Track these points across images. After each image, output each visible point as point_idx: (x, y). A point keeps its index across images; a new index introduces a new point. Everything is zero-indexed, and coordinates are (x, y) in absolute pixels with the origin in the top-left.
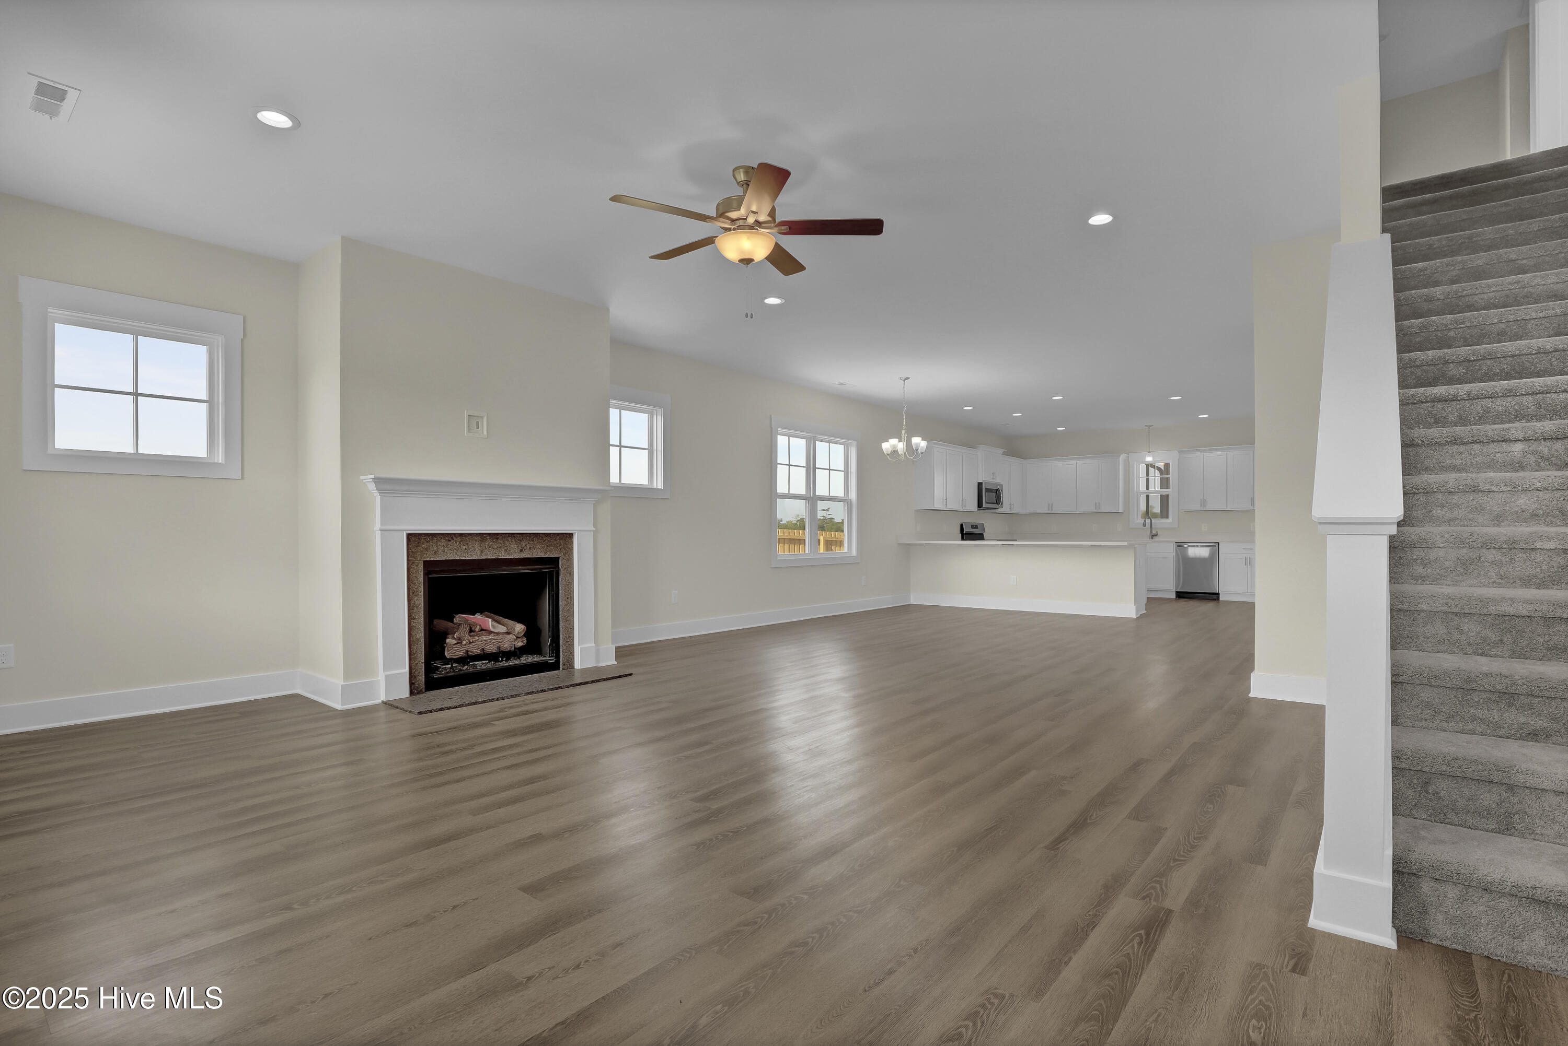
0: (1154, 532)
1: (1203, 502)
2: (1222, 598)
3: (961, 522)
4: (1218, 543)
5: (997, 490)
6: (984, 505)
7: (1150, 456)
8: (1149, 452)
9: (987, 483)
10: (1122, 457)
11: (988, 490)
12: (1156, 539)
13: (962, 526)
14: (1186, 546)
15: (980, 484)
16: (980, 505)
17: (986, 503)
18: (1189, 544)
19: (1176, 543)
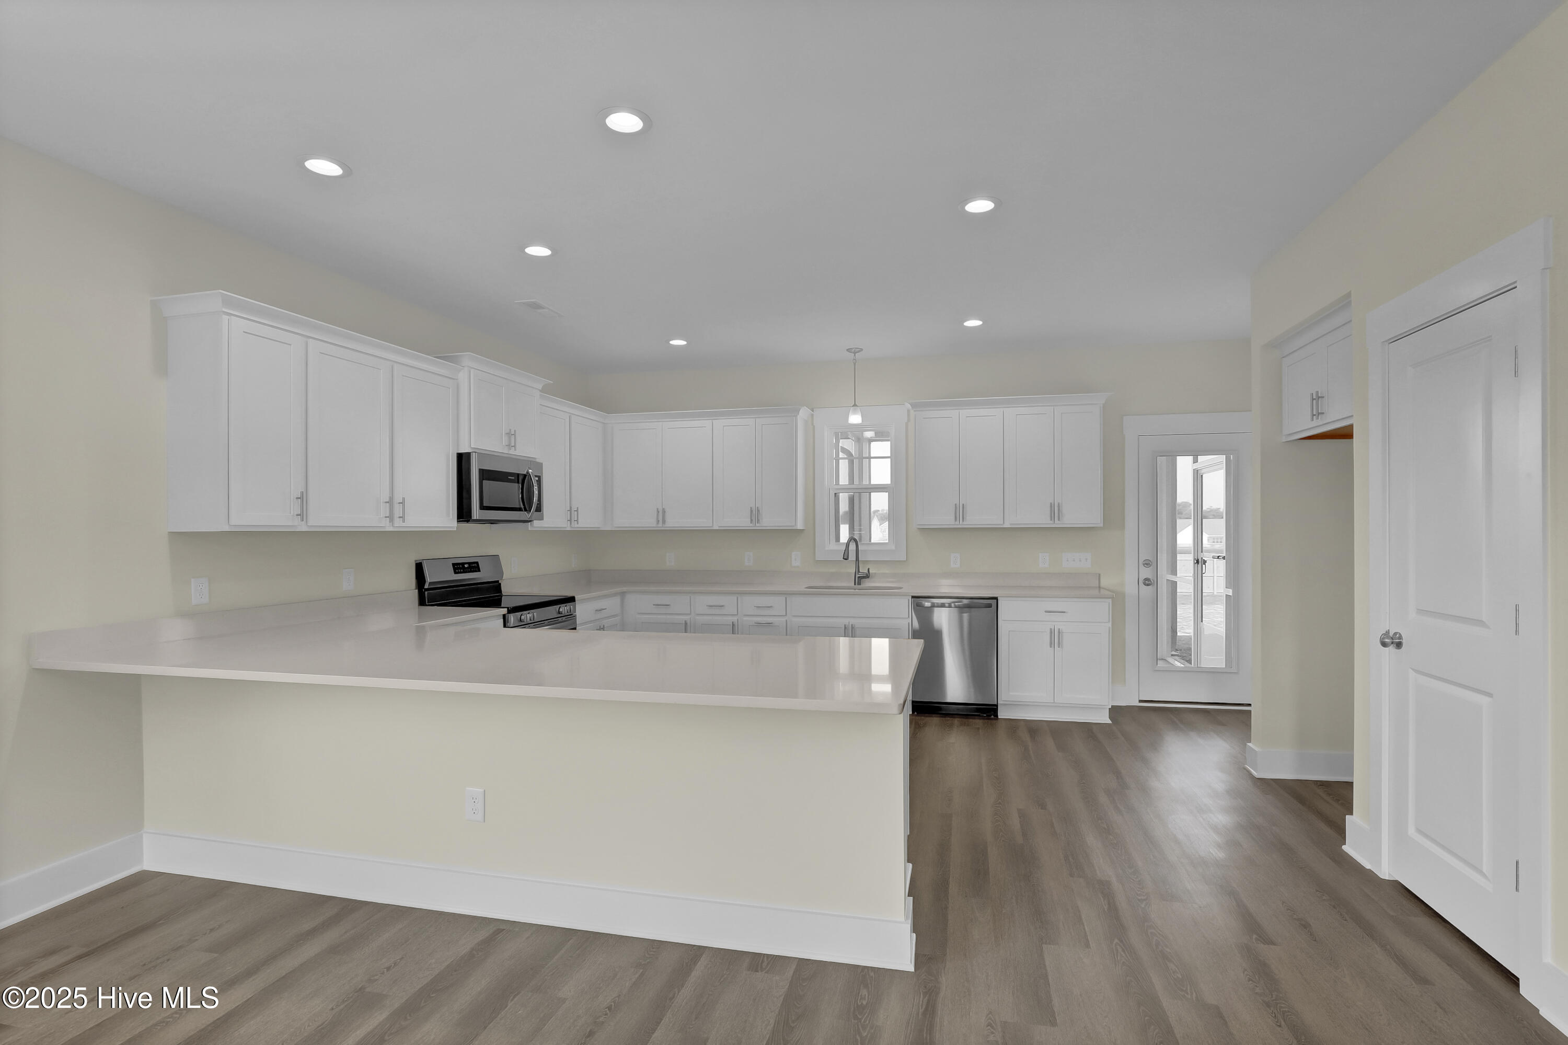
0: (863, 570)
1: (960, 511)
2: (1002, 714)
3: (419, 557)
4: (996, 599)
5: (525, 476)
6: (476, 512)
7: (855, 413)
8: (855, 405)
9: (483, 455)
10: (804, 413)
11: (486, 475)
12: (867, 583)
13: (419, 567)
14: (927, 604)
15: (463, 460)
16: (464, 514)
17: (483, 507)
18: (935, 601)
19: (913, 597)
